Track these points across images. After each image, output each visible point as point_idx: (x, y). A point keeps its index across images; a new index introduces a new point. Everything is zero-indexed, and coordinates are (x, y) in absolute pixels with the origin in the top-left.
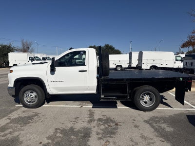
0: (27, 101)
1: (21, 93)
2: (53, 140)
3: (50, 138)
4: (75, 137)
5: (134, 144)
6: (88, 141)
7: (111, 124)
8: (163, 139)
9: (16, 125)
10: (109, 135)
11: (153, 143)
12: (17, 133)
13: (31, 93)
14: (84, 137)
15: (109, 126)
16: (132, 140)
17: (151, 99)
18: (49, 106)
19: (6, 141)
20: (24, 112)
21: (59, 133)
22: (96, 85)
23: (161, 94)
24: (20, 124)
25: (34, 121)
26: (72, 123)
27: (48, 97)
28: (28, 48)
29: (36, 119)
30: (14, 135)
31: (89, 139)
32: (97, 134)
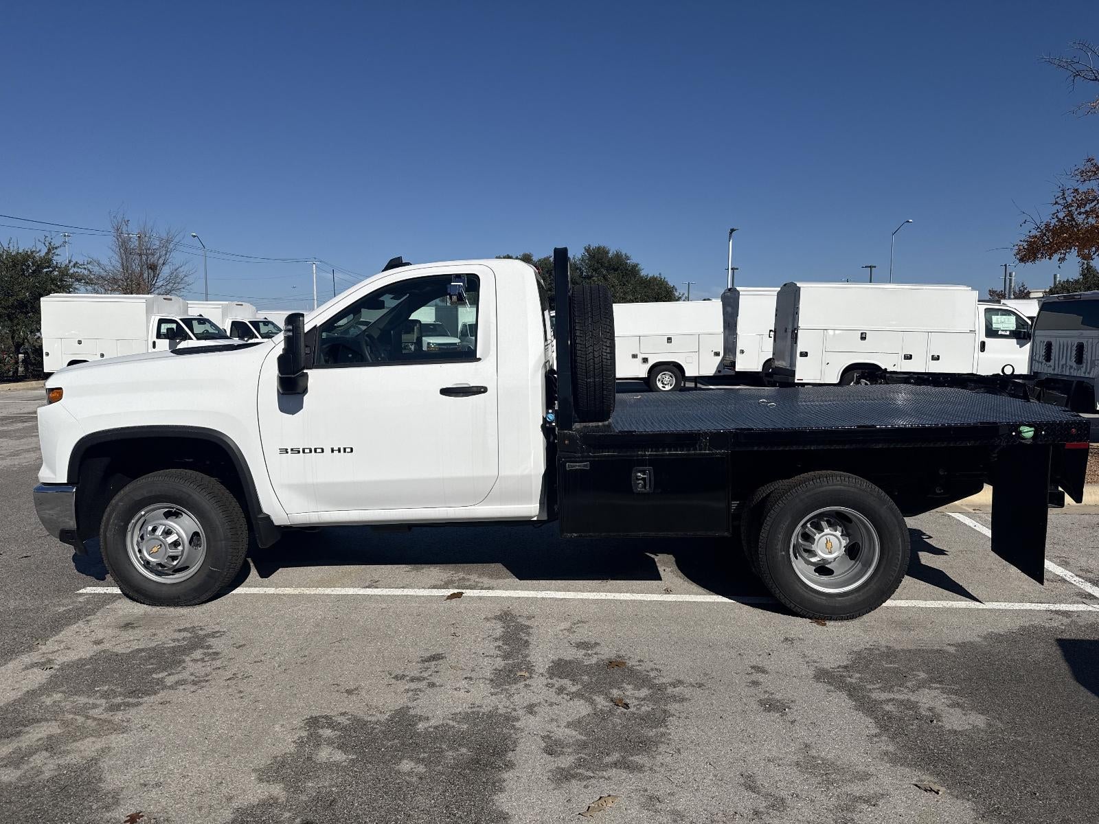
0: (147, 564)
1: (110, 517)
2: (294, 786)
3: (275, 771)
4: (421, 769)
5: (762, 805)
6: (498, 786)
7: (630, 692)
8: (928, 780)
9: (82, 700)
10: (616, 756)
11: (871, 801)
12: (88, 747)
13: (168, 515)
14: (476, 763)
15: (618, 703)
16: (750, 785)
17: (852, 552)
18: (271, 591)
19: (25, 789)
20: (128, 626)
21: (330, 742)
22: (542, 468)
23: (911, 522)
24: (105, 695)
25: (185, 675)
26: (402, 686)
27: (265, 543)
28: (153, 267)
29: (198, 668)
30: (73, 759)
31: (505, 776)
32: (550, 751)
